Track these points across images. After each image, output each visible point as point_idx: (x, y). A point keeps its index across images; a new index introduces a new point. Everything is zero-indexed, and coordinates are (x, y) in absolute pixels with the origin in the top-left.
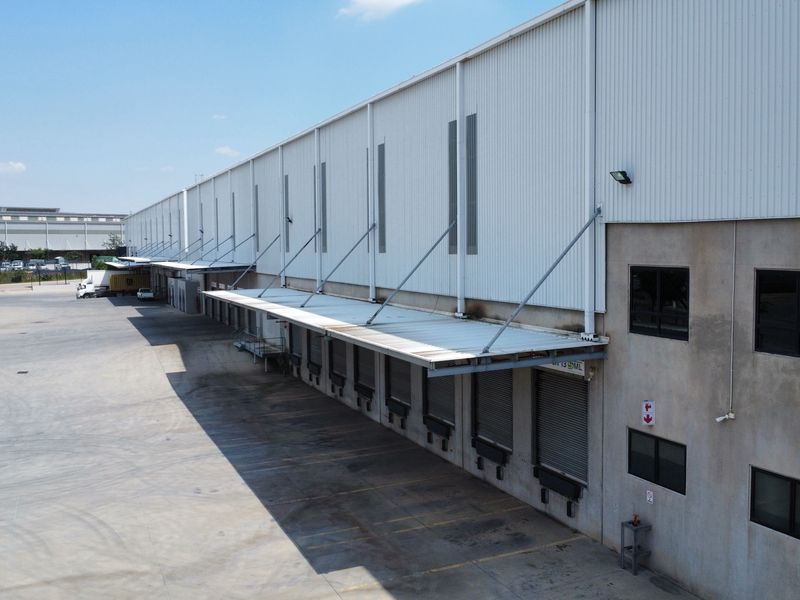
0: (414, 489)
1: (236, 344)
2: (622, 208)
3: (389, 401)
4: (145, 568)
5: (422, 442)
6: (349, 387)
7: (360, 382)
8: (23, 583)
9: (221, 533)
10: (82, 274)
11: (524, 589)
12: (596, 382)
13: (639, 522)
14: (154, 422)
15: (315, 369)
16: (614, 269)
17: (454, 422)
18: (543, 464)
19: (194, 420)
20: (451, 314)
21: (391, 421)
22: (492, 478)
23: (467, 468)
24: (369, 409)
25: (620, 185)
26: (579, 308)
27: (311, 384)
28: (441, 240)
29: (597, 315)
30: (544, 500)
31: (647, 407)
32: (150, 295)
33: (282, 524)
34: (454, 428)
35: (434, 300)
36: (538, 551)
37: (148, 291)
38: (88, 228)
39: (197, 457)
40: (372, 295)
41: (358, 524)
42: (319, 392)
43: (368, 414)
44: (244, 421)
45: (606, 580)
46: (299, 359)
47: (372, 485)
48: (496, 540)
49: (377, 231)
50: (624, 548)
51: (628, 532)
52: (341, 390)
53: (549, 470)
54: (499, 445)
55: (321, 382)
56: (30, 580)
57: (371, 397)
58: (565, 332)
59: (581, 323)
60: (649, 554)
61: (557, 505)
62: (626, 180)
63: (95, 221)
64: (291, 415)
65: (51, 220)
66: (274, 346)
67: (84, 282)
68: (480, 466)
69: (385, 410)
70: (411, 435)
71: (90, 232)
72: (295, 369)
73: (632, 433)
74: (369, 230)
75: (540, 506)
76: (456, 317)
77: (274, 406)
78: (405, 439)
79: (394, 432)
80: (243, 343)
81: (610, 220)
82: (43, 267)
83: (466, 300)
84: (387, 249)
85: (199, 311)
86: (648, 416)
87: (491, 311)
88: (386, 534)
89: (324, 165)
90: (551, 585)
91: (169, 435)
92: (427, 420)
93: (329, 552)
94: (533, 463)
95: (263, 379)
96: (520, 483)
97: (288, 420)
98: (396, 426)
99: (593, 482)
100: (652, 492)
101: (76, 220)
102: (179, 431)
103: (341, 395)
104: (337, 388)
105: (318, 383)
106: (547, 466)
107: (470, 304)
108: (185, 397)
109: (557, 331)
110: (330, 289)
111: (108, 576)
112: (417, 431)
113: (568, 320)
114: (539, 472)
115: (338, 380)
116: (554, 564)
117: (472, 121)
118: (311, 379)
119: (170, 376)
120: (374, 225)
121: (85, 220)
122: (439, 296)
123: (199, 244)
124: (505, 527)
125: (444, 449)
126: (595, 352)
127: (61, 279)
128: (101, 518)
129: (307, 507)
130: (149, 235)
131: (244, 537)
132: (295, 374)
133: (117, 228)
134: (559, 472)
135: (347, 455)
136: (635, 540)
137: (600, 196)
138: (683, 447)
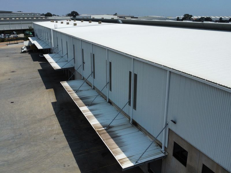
2: (173, 127)
12: (164, 161)
14: (50, 129)
16: (170, 139)
28: (126, 104)
29: (165, 147)
38: (22, 22)
39: (63, 148)
40: (108, 100)
49: (109, 84)
58: (157, 144)
59: (161, 145)
62: (175, 122)
63: (24, 19)
74: (107, 84)
81: (170, 128)
83: (133, 119)
84: (112, 91)
87: (139, 126)
89: (94, 55)
91: (55, 136)
101: (18, 19)
102: (57, 134)
117: (136, 76)
119: (53, 103)
120: (108, 82)
121: (21, 19)
133: (30, 22)
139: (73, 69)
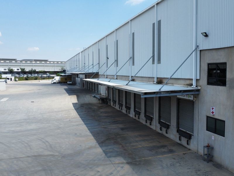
0: (140, 136)
1: (92, 95)
2: (205, 45)
3: (135, 111)
4: (57, 154)
5: (144, 123)
6: (124, 107)
7: (127, 105)
8: (22, 157)
9: (81, 146)
10: (53, 77)
11: (171, 165)
12: (197, 101)
13: (209, 146)
14: (67, 115)
15: (115, 102)
16: (202, 65)
17: (153, 116)
18: (180, 129)
19: (78, 115)
20: (153, 83)
21: (135, 117)
22: (164, 133)
23: (157, 130)
24: (129, 113)
25: (205, 37)
26: (192, 78)
27: (113, 106)
29: (197, 80)
30: (180, 140)
31: (213, 109)
32: (71, 83)
33: (99, 144)
34: (153, 118)
35: (148, 79)
36: (177, 155)
37: (71, 82)
38: (55, 65)
39: (77, 125)
40: (130, 79)
41: (121, 145)
42: (115, 109)
43: (129, 115)
44: (92, 116)
45: (198, 164)
46: (110, 99)
47: (127, 134)
48: (164, 151)
49: (132, 59)
50: (204, 155)
51: (206, 149)
52: (121, 108)
53: (181, 130)
54: (166, 123)
55: (116, 106)
56: (24, 156)
57: (130, 110)
58: (187, 86)
59: (192, 83)
60: (213, 156)
61: (184, 141)
62: (206, 35)
63: (58, 63)
64: (106, 115)
65: (46, 63)
66: (103, 96)
67: (53, 79)
68: (161, 130)
69: (134, 113)
70: (141, 121)
71: (56, 66)
72: (109, 102)
73: (208, 117)
74: (130, 59)
75: (179, 142)
76: (154, 84)
77: (101, 112)
78: (139, 122)
79: (136, 120)
80: (95, 95)
81: (201, 49)
82: (43, 76)
83: (157, 78)
84: (135, 64)
85: (84, 87)
86: (213, 112)
87: (165, 81)
88: (130, 148)
89: (117, 41)
90: (180, 165)
91: (70, 119)
92: (146, 116)
93: (111, 152)
94: (177, 128)
95: (100, 105)
96: (173, 135)
97: (105, 116)
98: (137, 118)
99: (195, 134)
100: (214, 136)
101: (52, 63)
102: (73, 118)
103: (122, 109)
104: (120, 107)
105: (115, 106)
106: (181, 129)
107: (159, 79)
108: (76, 109)
109: (184, 86)
110: (119, 78)
111: (46, 156)
112: (143, 120)
113: (188, 82)
114: (178, 131)
115: (121, 105)
116: (181, 158)
117: (159, 22)
118: (113, 105)
119: (73, 104)
120: (131, 57)
121: (55, 63)
122: (149, 77)
123: (84, 67)
124: (167, 147)
125: (151, 124)
126: (196, 92)
127: (48, 79)
128: (47, 140)
129: (107, 139)
130: (71, 66)
131: (87, 147)
132: (109, 104)
133: (63, 65)
134: (185, 131)
135: (121, 126)
136: (208, 152)
137: (198, 42)
138: (224, 121)
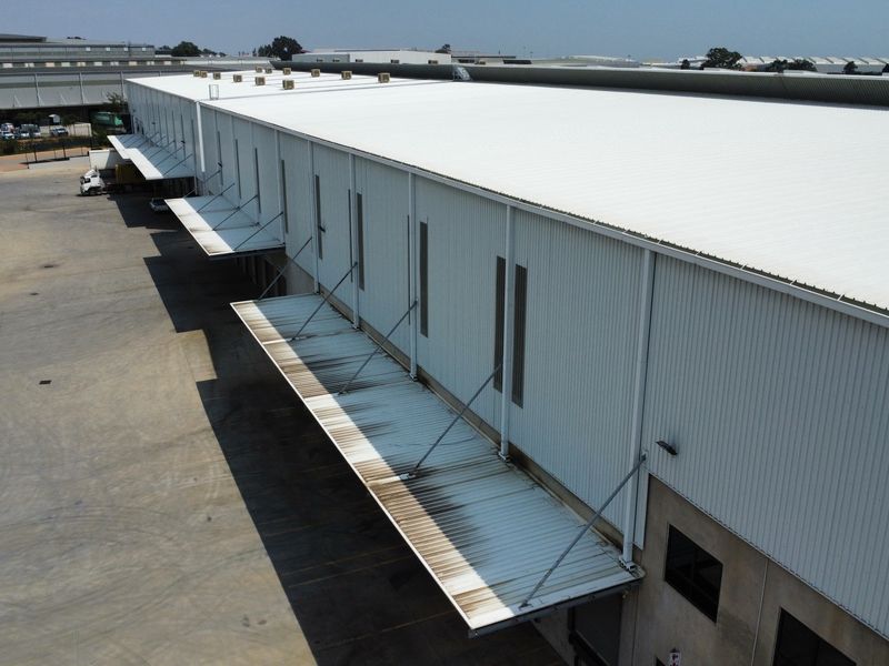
2: (666, 471)
12: (630, 602)
16: (654, 516)
18: (578, 632)
20: (494, 444)
25: (666, 452)
26: (619, 529)
28: (485, 385)
29: (635, 547)
31: (674, 657)
38: (83, 78)
40: (413, 369)
49: (419, 309)
53: (584, 643)
58: (605, 538)
59: (619, 542)
62: (672, 451)
63: (90, 66)
71: (86, 83)
74: (410, 308)
81: (654, 475)
83: (510, 443)
84: (429, 335)
86: (674, 664)
87: (535, 470)
89: (360, 196)
91: (209, 510)
101: (68, 65)
102: (219, 501)
106: (581, 636)
107: (514, 450)
109: (597, 532)
113: (608, 530)
114: (574, 638)
119: (201, 387)
120: (416, 303)
121: (79, 65)
130: (157, 122)
137: (646, 444)
139: (280, 253)
